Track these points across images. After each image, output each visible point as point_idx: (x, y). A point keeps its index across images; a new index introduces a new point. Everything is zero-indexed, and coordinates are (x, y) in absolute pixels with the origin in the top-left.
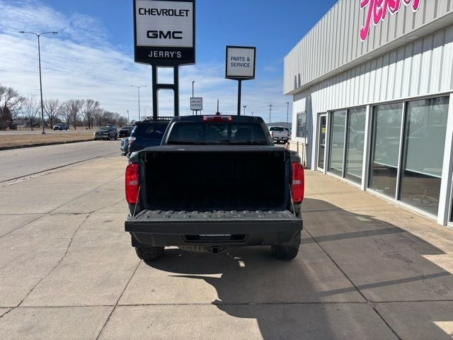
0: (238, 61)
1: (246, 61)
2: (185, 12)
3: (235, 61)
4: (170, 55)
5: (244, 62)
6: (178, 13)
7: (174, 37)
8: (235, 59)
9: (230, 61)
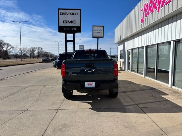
0: (97, 31)
1: (100, 31)
2: (77, 14)
3: (96, 31)
4: (72, 29)
5: (99, 32)
6: (74, 14)
7: (73, 23)
8: (96, 30)
9: (94, 31)
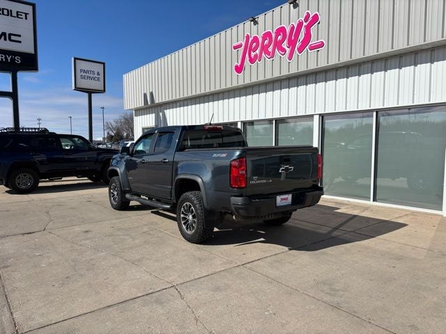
0: (88, 75)
1: (96, 75)
2: (24, 15)
3: (85, 74)
4: (6, 58)
6: (14, 14)
7: (10, 40)
8: (84, 71)
9: (78, 73)
